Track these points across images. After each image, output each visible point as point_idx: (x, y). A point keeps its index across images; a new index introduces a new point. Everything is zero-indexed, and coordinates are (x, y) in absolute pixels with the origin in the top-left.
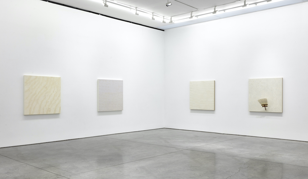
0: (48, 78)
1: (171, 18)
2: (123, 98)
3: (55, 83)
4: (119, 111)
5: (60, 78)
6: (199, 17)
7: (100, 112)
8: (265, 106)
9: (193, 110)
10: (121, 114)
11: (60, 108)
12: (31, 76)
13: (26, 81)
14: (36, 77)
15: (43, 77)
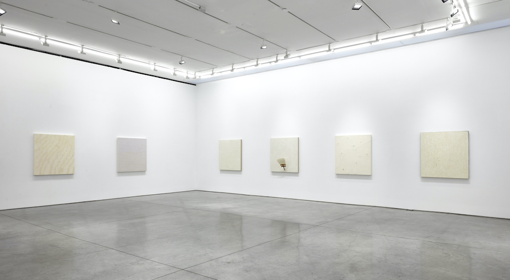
0: (60, 136)
1: (195, 74)
2: (146, 158)
3: (69, 142)
4: (143, 172)
5: (73, 137)
6: (223, 74)
7: (120, 173)
8: (283, 166)
9: (222, 171)
10: (144, 174)
11: (74, 168)
12: (41, 135)
13: (36, 139)
14: (48, 135)
15: (55, 135)
